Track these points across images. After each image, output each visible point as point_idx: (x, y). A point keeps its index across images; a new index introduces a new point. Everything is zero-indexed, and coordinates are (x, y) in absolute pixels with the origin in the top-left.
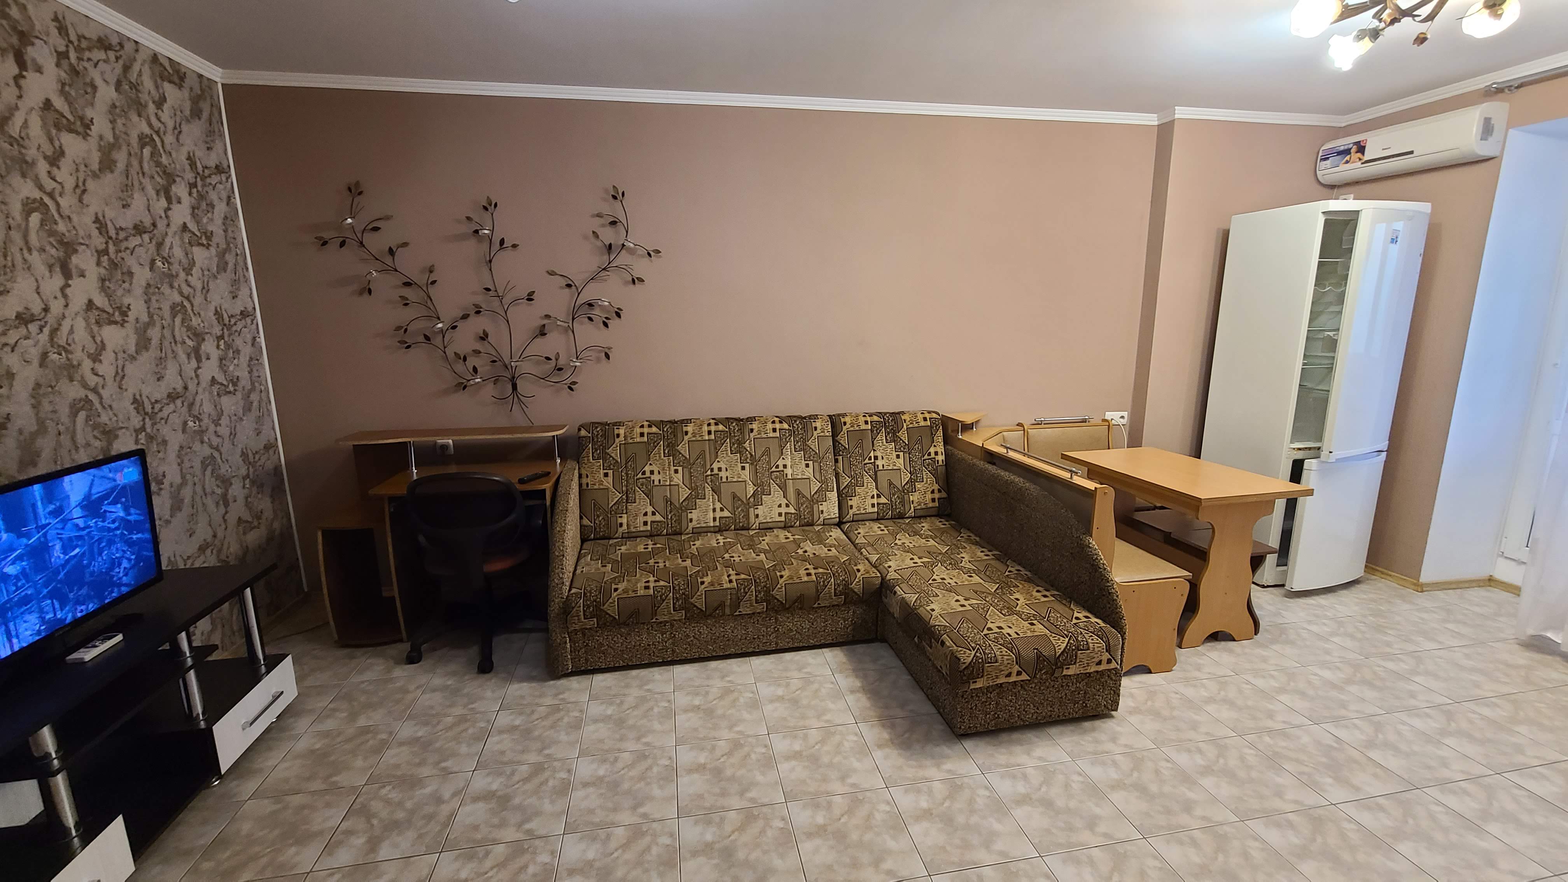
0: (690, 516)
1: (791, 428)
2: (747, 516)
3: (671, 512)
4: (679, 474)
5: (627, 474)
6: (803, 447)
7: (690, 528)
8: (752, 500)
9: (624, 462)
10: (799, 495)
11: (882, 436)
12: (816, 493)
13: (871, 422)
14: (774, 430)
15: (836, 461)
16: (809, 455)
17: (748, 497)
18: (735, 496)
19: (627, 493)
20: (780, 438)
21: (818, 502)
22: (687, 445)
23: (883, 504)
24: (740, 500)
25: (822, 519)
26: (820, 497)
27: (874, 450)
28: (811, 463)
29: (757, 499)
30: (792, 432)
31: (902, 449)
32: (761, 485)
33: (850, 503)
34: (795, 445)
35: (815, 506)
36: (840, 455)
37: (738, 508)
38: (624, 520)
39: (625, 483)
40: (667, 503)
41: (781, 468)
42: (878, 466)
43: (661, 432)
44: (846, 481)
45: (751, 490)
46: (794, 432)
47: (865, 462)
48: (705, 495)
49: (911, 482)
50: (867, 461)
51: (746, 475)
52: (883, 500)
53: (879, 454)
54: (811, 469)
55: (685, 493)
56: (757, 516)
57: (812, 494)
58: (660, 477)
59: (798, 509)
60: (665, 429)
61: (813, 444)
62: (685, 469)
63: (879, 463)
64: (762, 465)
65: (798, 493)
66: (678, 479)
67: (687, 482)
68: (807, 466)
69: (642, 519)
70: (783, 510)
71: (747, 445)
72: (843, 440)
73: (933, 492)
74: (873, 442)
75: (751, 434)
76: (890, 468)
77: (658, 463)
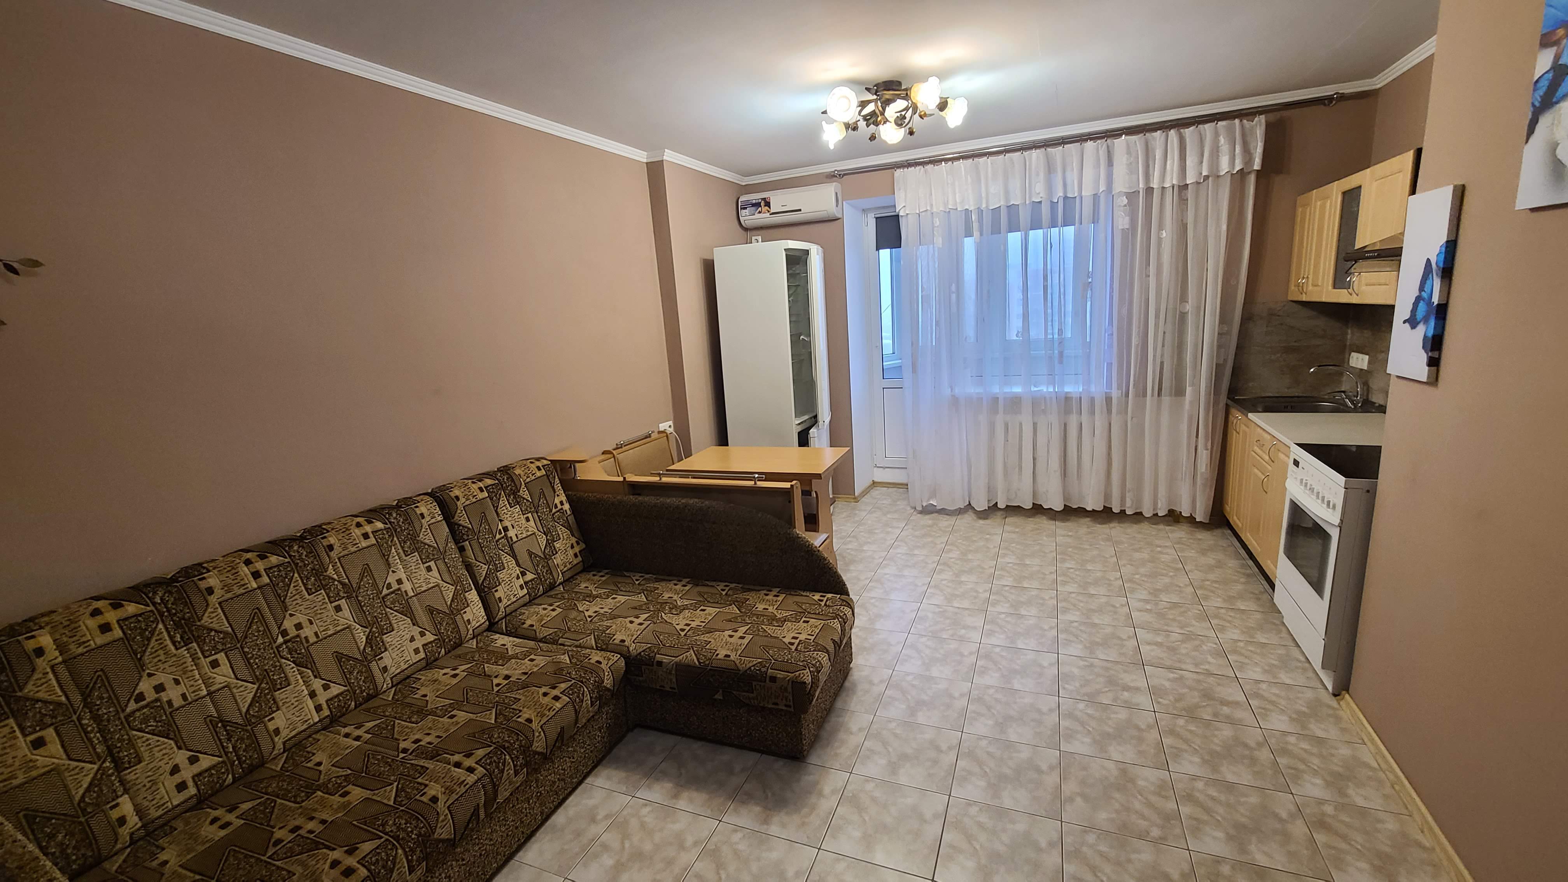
0: (271, 726)
1: (389, 526)
2: (371, 678)
3: (229, 740)
4: (222, 667)
5: (96, 718)
6: (414, 545)
7: (280, 746)
8: (368, 650)
9: (77, 699)
10: (432, 614)
11: (503, 502)
12: (452, 601)
13: (486, 487)
14: (366, 536)
15: (462, 549)
16: (428, 555)
17: (362, 648)
18: (340, 657)
19: (110, 752)
20: (379, 545)
21: (459, 611)
22: (220, 610)
23: (531, 581)
24: (349, 658)
25: (471, 632)
26: (459, 603)
27: (501, 521)
28: (432, 564)
29: (375, 645)
30: (392, 531)
31: (528, 509)
32: (376, 621)
33: (497, 595)
34: (402, 547)
35: (458, 618)
36: (464, 541)
37: (351, 673)
38: (126, 807)
39: (96, 737)
40: (215, 727)
41: (395, 586)
42: (511, 537)
43: (151, 608)
44: (483, 570)
45: (361, 636)
46: (396, 531)
47: (497, 538)
48: (287, 678)
49: (550, 543)
50: (498, 536)
51: (347, 615)
52: (530, 576)
53: (507, 524)
54: (435, 572)
55: (247, 693)
56: (385, 669)
57: (449, 603)
58: (182, 689)
59: (438, 633)
60: (158, 600)
61: (426, 537)
62: (231, 654)
63: (512, 533)
64: (366, 594)
65: (431, 611)
66: (223, 675)
67: (244, 673)
68: (429, 569)
69: (171, 782)
70: (419, 643)
71: (331, 571)
72: (462, 519)
73: (572, 547)
74: (496, 511)
75: (332, 554)
76: (524, 536)
77: (166, 665)
